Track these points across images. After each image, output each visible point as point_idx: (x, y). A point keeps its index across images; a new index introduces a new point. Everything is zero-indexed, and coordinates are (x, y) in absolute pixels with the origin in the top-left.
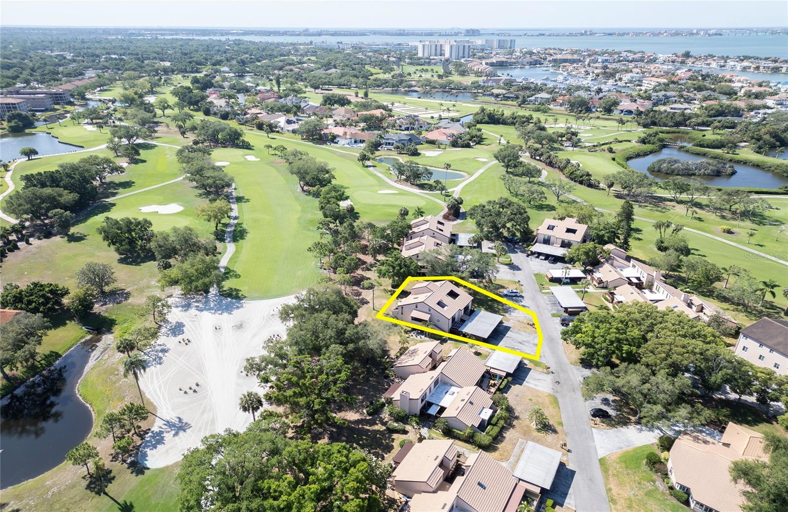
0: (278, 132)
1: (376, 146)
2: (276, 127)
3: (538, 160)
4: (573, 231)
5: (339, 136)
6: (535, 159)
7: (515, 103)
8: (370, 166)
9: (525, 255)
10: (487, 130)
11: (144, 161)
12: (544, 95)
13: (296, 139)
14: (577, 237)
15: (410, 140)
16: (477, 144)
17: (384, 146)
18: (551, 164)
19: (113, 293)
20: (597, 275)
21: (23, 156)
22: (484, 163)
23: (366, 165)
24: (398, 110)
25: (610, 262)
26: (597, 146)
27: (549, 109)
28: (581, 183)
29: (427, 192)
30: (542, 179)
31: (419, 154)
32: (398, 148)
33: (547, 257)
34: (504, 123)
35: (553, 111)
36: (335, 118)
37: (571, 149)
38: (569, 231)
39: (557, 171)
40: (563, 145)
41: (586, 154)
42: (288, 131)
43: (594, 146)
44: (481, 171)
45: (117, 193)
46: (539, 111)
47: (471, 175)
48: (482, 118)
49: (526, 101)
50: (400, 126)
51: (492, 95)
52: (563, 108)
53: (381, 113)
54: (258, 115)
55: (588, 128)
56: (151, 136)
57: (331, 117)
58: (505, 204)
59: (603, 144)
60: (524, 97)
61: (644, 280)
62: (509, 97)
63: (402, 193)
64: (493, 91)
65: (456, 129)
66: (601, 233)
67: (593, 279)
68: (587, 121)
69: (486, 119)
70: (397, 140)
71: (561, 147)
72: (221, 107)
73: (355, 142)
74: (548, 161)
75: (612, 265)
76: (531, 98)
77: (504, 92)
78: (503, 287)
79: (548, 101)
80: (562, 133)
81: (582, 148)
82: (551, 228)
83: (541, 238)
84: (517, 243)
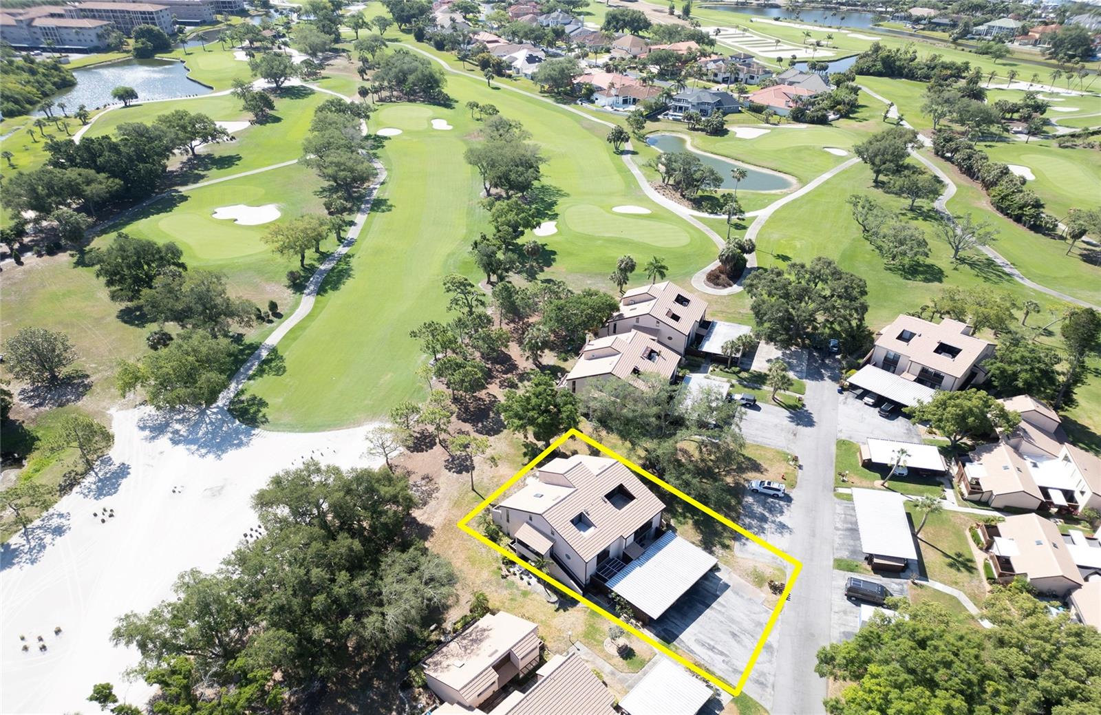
0: (510, 76)
1: (655, 113)
2: (509, 67)
3: (948, 159)
4: (952, 351)
5: (600, 89)
6: (943, 156)
7: (946, 35)
8: (627, 152)
9: (837, 387)
10: (873, 90)
11: (277, 120)
12: (1009, 23)
13: (532, 91)
14: (955, 368)
15: (719, 105)
16: (842, 117)
17: (671, 112)
18: (969, 172)
19: (68, 381)
20: (972, 470)
21: (116, 100)
22: (840, 159)
23: (621, 148)
24: (729, 41)
25: (1013, 441)
26: (1079, 136)
27: (1008, 51)
28: (1018, 219)
29: (706, 215)
30: (940, 204)
31: (725, 132)
32: (690, 118)
33: (880, 401)
34: (911, 76)
35: (1015, 56)
36: (614, 53)
37: (1024, 138)
38: (943, 349)
39: (978, 185)
40: (1008, 131)
41: (1050, 153)
42: (526, 75)
43: (1073, 136)
44: (826, 176)
45: (202, 177)
46: (987, 53)
47: (803, 182)
48: (870, 64)
49: (968, 32)
50: (716, 75)
51: (908, 18)
52: (1037, 50)
53: (690, 48)
54: (489, 46)
55: (1074, 93)
56: (315, 74)
57: (608, 51)
58: (825, 271)
59: (1094, 133)
60: (966, 25)
61: (1082, 502)
62: (938, 24)
63: (659, 215)
64: (910, 11)
65: (811, 86)
66: (1010, 369)
67: (962, 476)
68: (1076, 79)
69: (879, 66)
70: (695, 103)
71: (1005, 134)
72: (442, 27)
73: (625, 102)
74: (965, 164)
75: (1016, 448)
76: (980, 28)
77: (933, 12)
78: (756, 467)
79: (1011, 35)
80: (1015, 105)
81: (1047, 138)
82: (905, 337)
83: (879, 354)
84: (831, 354)
